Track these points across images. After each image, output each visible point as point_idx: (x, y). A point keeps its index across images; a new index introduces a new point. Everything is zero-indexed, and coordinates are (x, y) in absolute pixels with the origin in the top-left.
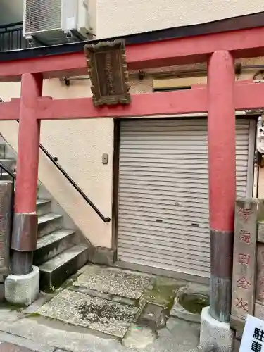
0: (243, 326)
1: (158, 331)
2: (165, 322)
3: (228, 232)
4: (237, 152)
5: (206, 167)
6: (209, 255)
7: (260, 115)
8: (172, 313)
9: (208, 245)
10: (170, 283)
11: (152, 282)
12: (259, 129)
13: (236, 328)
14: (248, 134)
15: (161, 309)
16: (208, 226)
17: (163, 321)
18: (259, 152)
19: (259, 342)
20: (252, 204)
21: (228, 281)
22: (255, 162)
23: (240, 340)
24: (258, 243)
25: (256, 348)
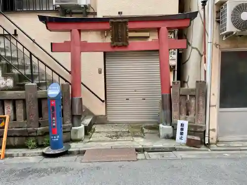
0: (176, 125)
12: (170, 56)
18: (170, 65)
19: (183, 127)
21: (169, 111)
24: (181, 95)
25: (182, 129)
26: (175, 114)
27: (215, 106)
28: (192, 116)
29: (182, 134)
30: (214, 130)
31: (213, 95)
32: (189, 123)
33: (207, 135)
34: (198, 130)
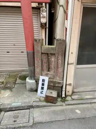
0: (39, 80)
1: (12, 89)
2: (14, 86)
3: (33, 51)
4: (34, 21)
5: (23, 27)
6: (27, 59)
7: (41, 8)
8: (16, 83)
9: (27, 57)
10: (15, 74)
11: (8, 75)
12: (41, 13)
13: (37, 81)
14: (38, 16)
15: (12, 82)
16: (26, 50)
17: (13, 86)
18: (41, 23)
19: (44, 83)
20: (39, 40)
21: (34, 67)
22: (41, 27)
23: (38, 84)
24: (42, 53)
25: (43, 84)
26: (38, 70)
27: (73, 64)
28: (52, 72)
29: (42, 88)
30: (70, 85)
31: (72, 53)
32: (49, 78)
33: (64, 89)
34: (57, 85)
